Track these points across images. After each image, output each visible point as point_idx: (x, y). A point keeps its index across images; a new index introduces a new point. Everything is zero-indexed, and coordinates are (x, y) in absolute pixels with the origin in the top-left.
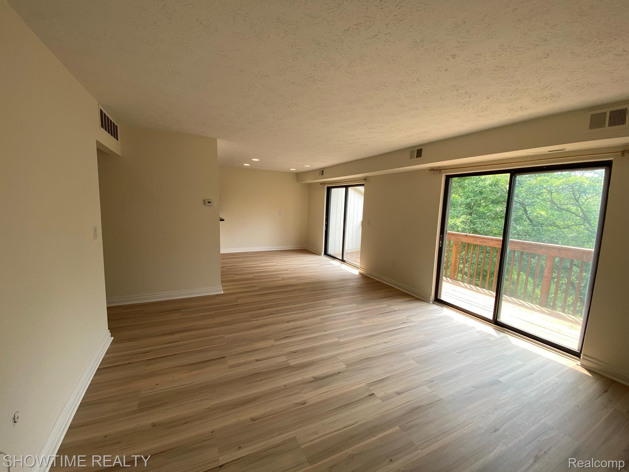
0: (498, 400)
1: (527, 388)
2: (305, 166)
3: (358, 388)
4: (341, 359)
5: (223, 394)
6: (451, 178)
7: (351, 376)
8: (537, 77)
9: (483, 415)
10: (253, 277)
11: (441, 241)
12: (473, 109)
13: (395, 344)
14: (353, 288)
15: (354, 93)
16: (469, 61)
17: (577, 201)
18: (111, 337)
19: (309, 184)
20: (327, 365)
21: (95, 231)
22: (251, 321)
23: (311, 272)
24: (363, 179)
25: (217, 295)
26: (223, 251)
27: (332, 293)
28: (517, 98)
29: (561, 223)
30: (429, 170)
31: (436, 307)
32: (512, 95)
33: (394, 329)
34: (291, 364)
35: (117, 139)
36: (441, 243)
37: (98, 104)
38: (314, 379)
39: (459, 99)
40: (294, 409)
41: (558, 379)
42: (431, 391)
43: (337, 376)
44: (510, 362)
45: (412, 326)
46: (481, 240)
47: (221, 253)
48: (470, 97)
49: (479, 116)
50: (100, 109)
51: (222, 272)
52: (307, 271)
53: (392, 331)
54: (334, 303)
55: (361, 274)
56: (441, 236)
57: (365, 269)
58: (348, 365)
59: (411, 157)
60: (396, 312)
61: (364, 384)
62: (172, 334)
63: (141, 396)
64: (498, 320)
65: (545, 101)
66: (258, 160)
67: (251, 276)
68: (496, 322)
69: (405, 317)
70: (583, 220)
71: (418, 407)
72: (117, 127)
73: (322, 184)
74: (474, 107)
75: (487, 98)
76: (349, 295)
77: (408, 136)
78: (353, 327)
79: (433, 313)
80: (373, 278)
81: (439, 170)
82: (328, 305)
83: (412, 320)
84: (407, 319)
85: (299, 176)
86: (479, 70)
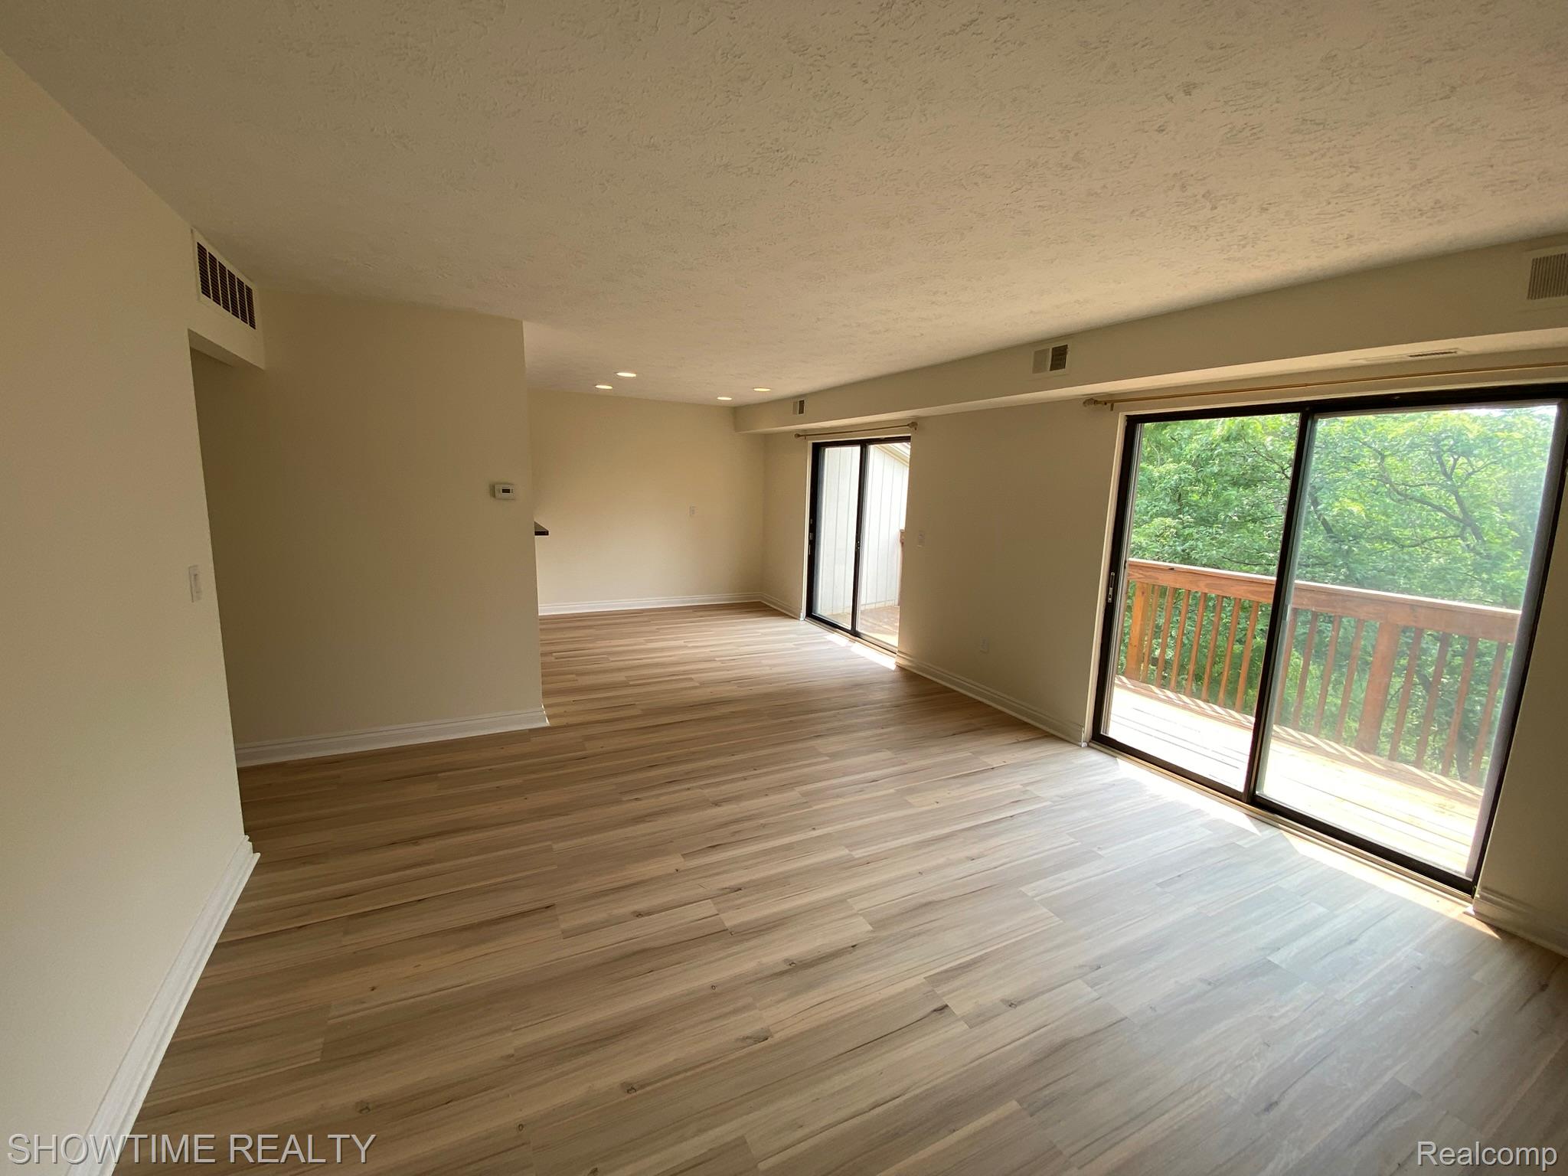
0: (1271, 1017)
1: (1344, 980)
2: (755, 389)
3: (906, 991)
4: (857, 907)
5: (549, 1015)
6: (1142, 423)
7: (888, 955)
8: (1409, 153)
9: (1237, 1063)
10: (625, 679)
11: (1111, 589)
12: (1217, 240)
13: (995, 864)
14: (882, 707)
15: (897, 194)
16: (1231, 103)
17: (1449, 477)
18: (254, 853)
19: (767, 437)
20: (822, 925)
21: (195, 578)
22: (619, 802)
23: (775, 666)
24: (908, 425)
25: (530, 730)
26: (545, 609)
27: (828, 722)
28: (1343, 210)
29: (1405, 533)
30: (1084, 403)
31: (1096, 758)
32: (1329, 203)
33: (992, 820)
34: (728, 924)
35: (253, 325)
36: (1110, 593)
37: (192, 231)
38: (790, 967)
39: (1184, 213)
40: (738, 1054)
41: (1420, 954)
42: (1095, 995)
43: (848, 958)
44: (1292, 909)
45: (1038, 810)
46: (1209, 581)
47: (539, 614)
48: (1214, 208)
49: (1229, 259)
50: (198, 244)
51: (544, 665)
52: (764, 662)
53: (986, 827)
54: (833, 749)
55: (901, 668)
56: (1113, 574)
57: (910, 656)
58: (878, 925)
59: (1038, 368)
60: (995, 771)
61: (920, 979)
62: (415, 840)
63: (331, 1022)
64: (1257, 792)
65: (1416, 220)
66: (633, 375)
67: (621, 677)
68: (1252, 798)
69: (1019, 786)
70: (1461, 525)
71: (1064, 1045)
72: (249, 290)
73: (799, 436)
74: (1222, 235)
75: (1262, 209)
76: (872, 725)
77: (1031, 312)
78: (884, 817)
79: (1090, 773)
80: (928, 677)
81: (1109, 401)
82: (820, 754)
83: (1038, 793)
84: (1025, 792)
85: (739, 414)
86: (1254, 131)
